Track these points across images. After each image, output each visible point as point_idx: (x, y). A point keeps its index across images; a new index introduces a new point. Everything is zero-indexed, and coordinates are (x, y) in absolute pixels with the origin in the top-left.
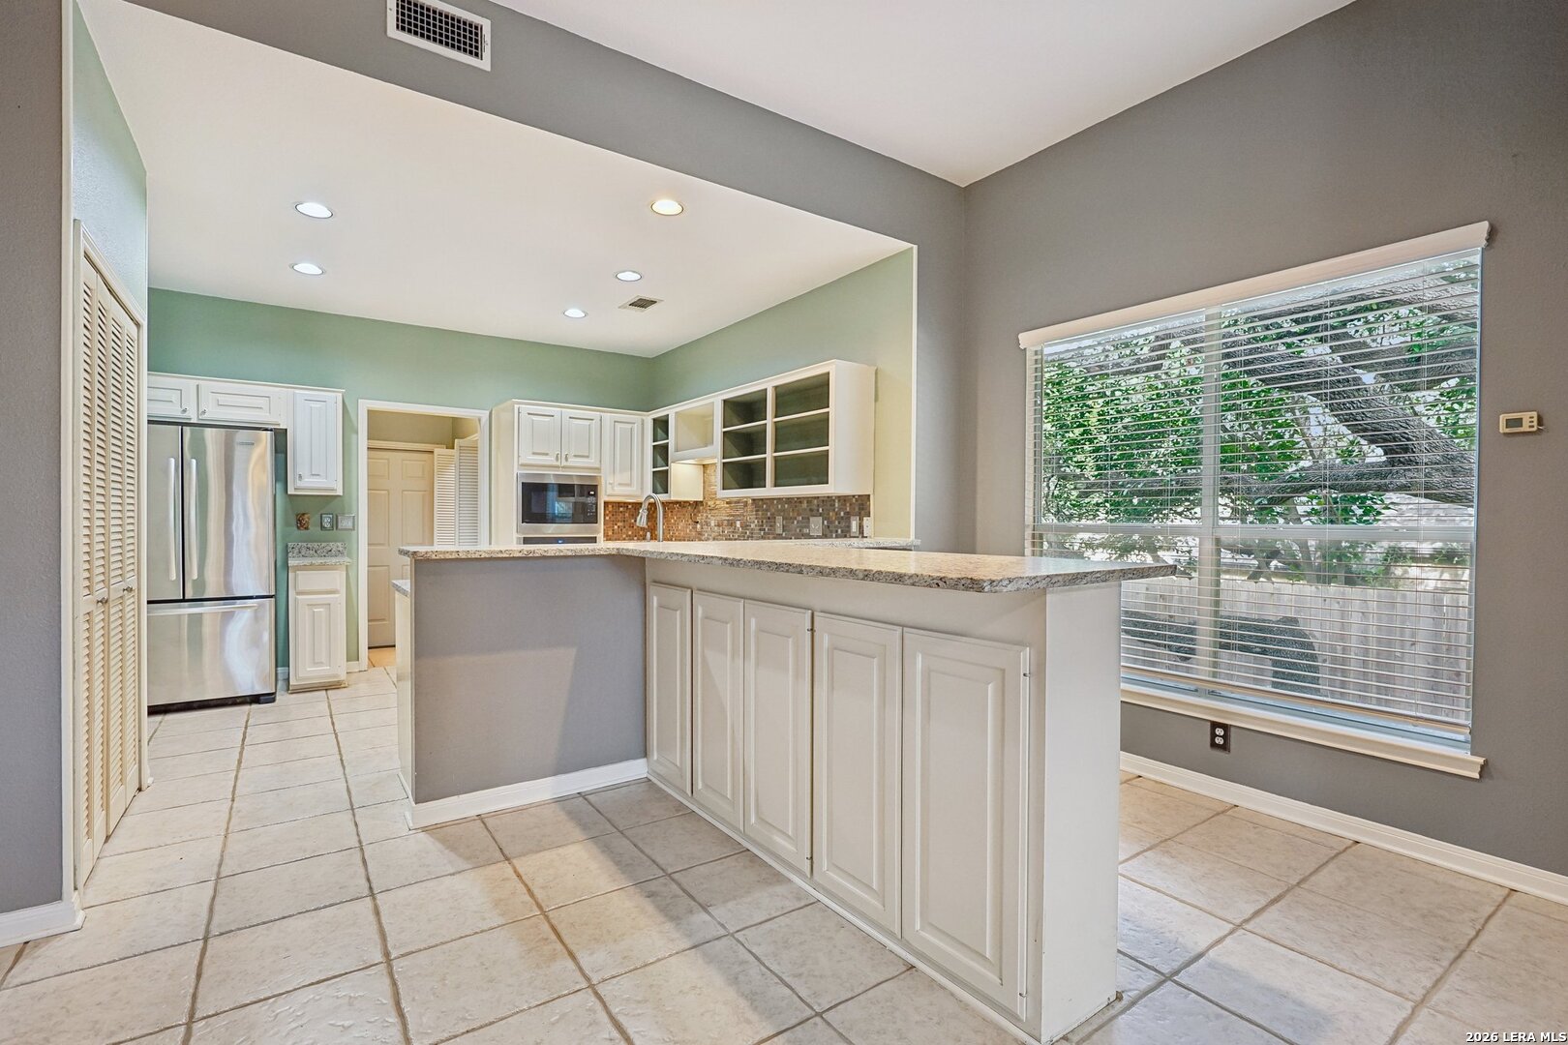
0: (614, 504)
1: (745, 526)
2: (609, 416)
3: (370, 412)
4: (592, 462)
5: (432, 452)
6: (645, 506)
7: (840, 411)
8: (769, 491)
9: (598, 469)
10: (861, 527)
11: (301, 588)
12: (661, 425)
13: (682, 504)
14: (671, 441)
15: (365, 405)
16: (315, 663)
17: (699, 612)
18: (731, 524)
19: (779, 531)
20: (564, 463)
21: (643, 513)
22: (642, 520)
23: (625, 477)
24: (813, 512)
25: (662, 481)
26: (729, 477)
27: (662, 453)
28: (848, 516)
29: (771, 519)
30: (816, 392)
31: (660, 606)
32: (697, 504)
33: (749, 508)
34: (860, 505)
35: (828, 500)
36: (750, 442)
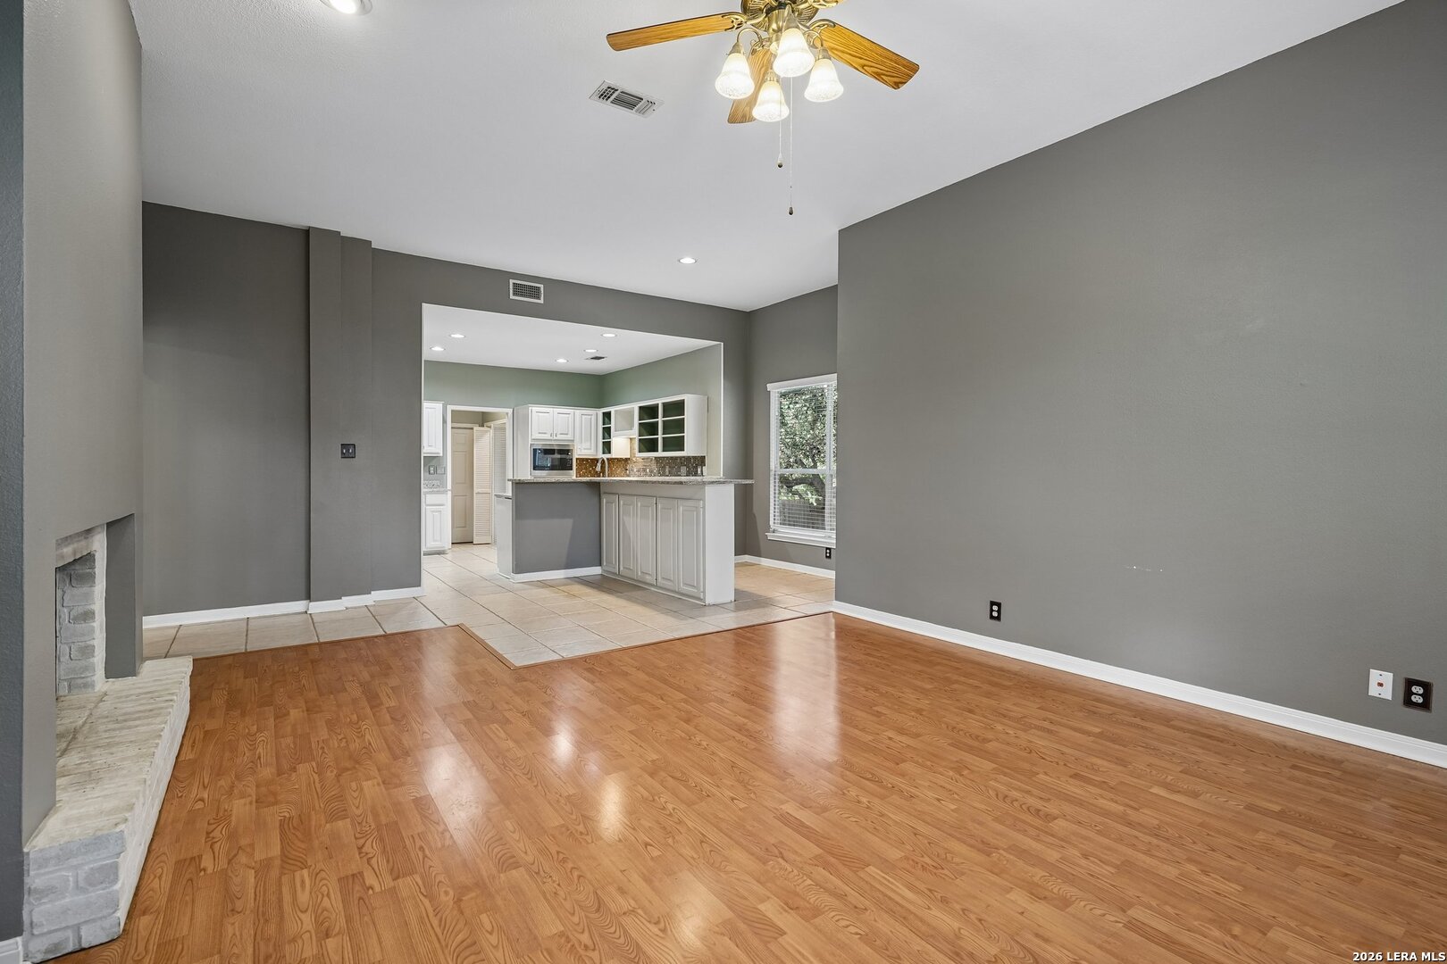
0: (582, 460)
1: (651, 471)
2: (579, 412)
3: (452, 411)
4: (569, 437)
5: (472, 429)
6: (600, 461)
7: (690, 417)
8: (660, 454)
9: (573, 441)
10: (702, 471)
11: (428, 503)
12: (607, 416)
13: (619, 460)
14: (612, 425)
15: (450, 408)
16: (435, 541)
17: (621, 503)
18: (644, 470)
19: (667, 473)
20: (555, 438)
21: (599, 465)
22: (598, 468)
23: (587, 445)
24: (682, 464)
25: (607, 447)
26: (642, 446)
27: (607, 431)
28: (696, 468)
29: (664, 468)
30: (678, 407)
31: (607, 503)
32: (627, 460)
33: (653, 462)
34: (701, 461)
35: (688, 459)
36: (652, 429)
